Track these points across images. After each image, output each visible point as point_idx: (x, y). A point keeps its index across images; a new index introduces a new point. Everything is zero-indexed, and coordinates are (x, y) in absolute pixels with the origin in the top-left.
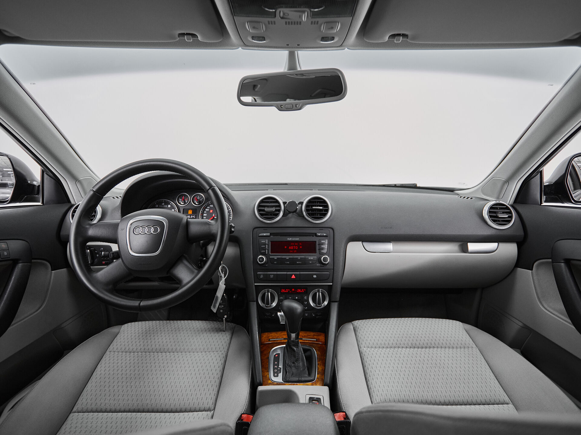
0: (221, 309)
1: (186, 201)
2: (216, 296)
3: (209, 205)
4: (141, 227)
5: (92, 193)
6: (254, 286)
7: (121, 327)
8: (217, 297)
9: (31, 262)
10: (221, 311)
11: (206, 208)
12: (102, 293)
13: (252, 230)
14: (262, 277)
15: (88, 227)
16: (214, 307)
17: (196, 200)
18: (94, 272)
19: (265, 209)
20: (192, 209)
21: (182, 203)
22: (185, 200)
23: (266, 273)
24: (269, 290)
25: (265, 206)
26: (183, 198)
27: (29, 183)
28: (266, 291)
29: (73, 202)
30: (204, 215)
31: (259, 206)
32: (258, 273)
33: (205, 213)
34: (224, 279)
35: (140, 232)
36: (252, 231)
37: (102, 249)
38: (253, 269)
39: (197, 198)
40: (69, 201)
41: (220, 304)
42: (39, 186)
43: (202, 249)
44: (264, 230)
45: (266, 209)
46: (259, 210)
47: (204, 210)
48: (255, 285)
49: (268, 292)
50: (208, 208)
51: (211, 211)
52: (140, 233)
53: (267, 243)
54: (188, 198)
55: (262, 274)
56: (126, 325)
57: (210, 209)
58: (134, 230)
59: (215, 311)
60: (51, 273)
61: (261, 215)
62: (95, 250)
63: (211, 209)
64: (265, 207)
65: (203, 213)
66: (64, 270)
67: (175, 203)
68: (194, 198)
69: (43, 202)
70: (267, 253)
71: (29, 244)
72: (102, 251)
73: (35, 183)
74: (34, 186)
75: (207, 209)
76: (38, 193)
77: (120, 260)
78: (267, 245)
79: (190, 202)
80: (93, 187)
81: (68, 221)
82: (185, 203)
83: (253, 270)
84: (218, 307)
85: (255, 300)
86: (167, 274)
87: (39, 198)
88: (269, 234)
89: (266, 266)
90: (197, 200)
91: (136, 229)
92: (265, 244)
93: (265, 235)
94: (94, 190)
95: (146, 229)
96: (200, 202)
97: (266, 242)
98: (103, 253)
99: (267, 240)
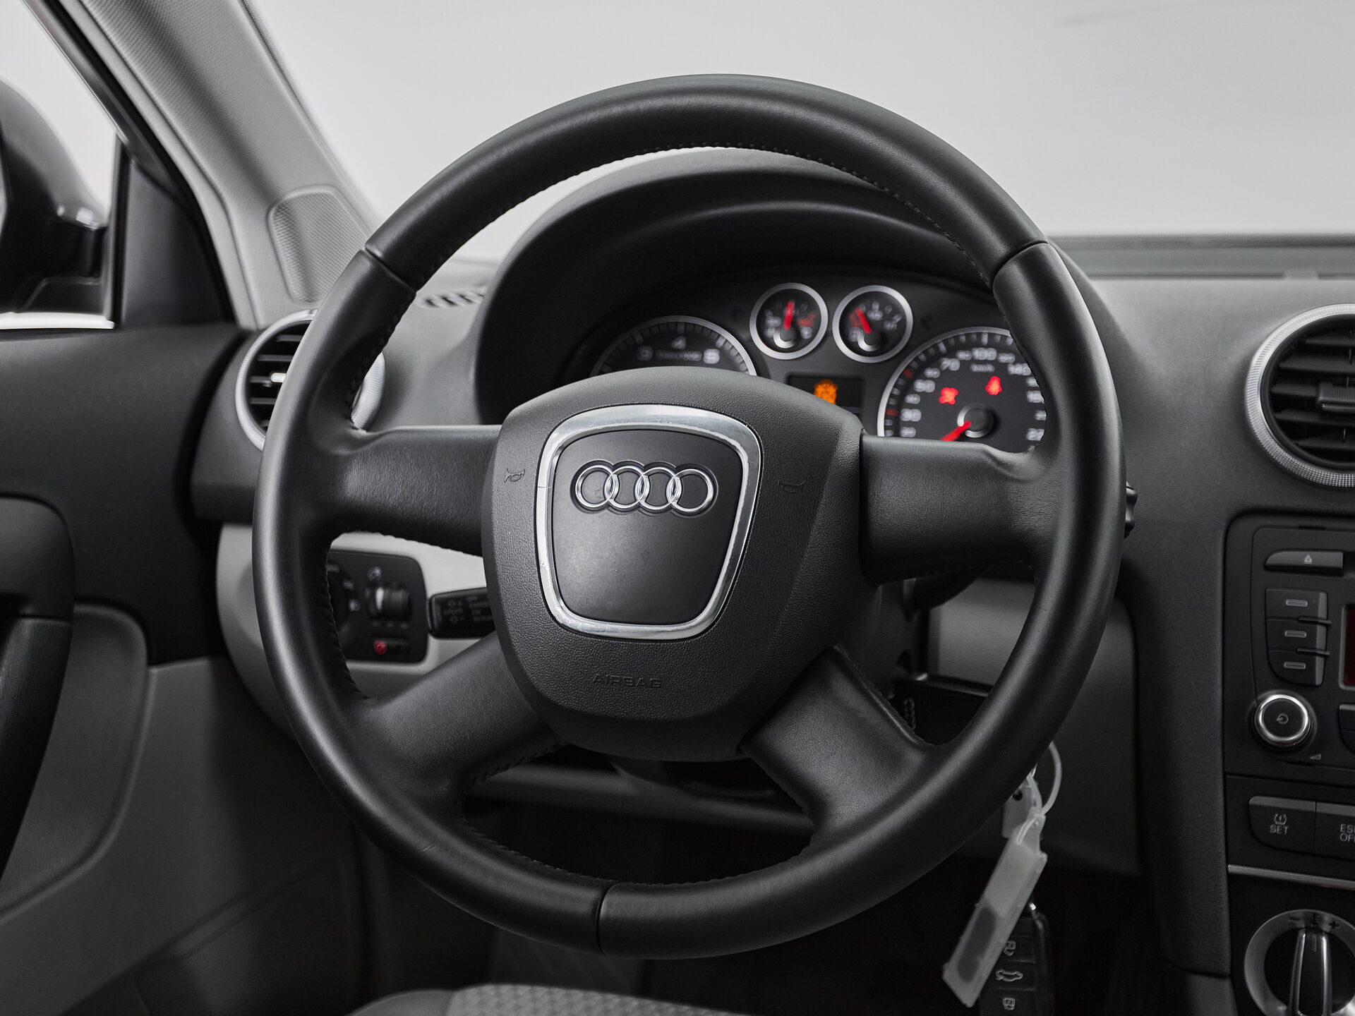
0: (1008, 989)
1: (806, 333)
2: (979, 907)
3: (934, 361)
4: (614, 468)
5: (366, 266)
6: (1224, 878)
7: (448, 1002)
8: (989, 919)
9: (69, 616)
10: (1009, 1003)
11: (919, 374)
12: (407, 819)
13: (1224, 524)
14: (1278, 826)
15: (343, 451)
16: (967, 971)
17: (861, 327)
18: (366, 698)
19: (1321, 398)
20: (833, 379)
21: (780, 343)
22: (801, 321)
23: (1309, 806)
24: (1321, 920)
25: (1316, 378)
26: (789, 312)
27: (58, 218)
28: (1301, 924)
29: (244, 319)
30: (910, 415)
31: (1278, 372)
32: (1255, 801)
33: (912, 407)
34: (1038, 815)
35: (608, 497)
36: (1221, 533)
37: (378, 572)
38: (1225, 774)
39: (865, 316)
40: (228, 313)
41: (1003, 962)
42: (102, 231)
43: (908, 617)
44: (1301, 527)
45: (1325, 396)
46: (1274, 403)
47: (906, 387)
48: (1232, 877)
49: (1314, 928)
50: (932, 379)
51: (949, 396)
52: (608, 505)
53: (1321, 613)
54: (813, 316)
55: (1281, 811)
56: (472, 994)
57: (941, 383)
58: (579, 483)
59: (968, 995)
60: (147, 677)
61: (1287, 431)
62: (342, 575)
63: (946, 380)
64: (1316, 385)
65: (897, 406)
66: (197, 669)
67: (744, 337)
68: (852, 317)
69: (115, 316)
70: (1318, 681)
71: (63, 519)
72: (374, 586)
73: (84, 217)
74: (81, 229)
75: (925, 379)
76: (96, 270)
77: (493, 647)
78: (1320, 631)
79: (829, 339)
80: (373, 240)
81: (228, 416)
82: (798, 342)
83: (1220, 775)
84: (992, 975)
85: (1227, 969)
86: (738, 751)
87: (97, 291)
88: (1335, 559)
89: (1312, 764)
90: (869, 325)
91: (586, 476)
92: (1307, 621)
93: (1308, 560)
94: (379, 254)
95: (639, 485)
96: (882, 340)
97: (1313, 606)
98: (380, 594)
99: (1323, 596)
